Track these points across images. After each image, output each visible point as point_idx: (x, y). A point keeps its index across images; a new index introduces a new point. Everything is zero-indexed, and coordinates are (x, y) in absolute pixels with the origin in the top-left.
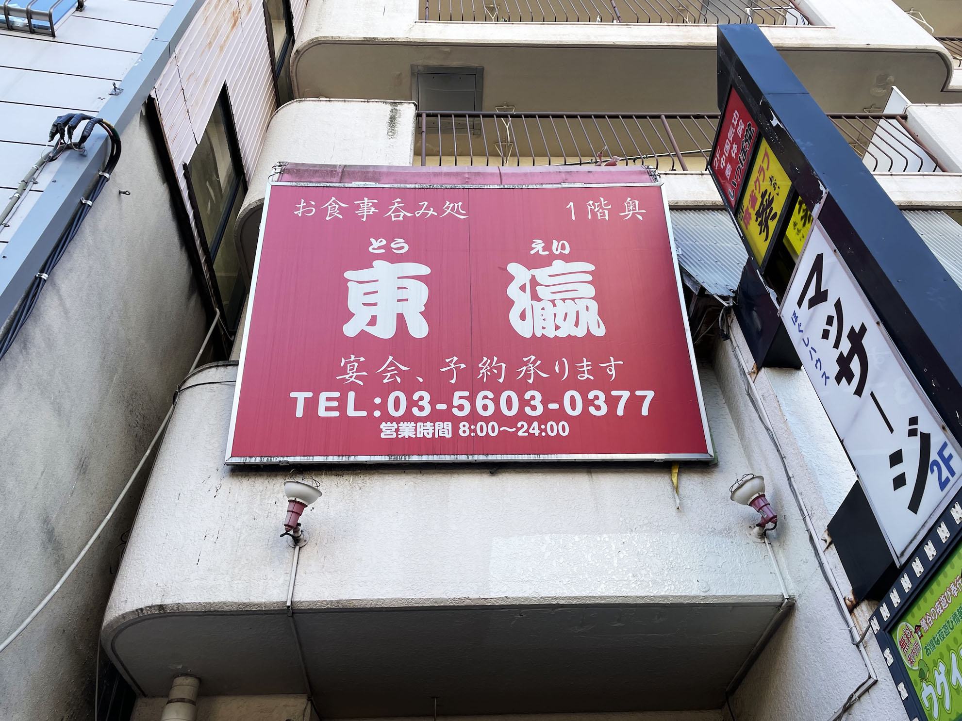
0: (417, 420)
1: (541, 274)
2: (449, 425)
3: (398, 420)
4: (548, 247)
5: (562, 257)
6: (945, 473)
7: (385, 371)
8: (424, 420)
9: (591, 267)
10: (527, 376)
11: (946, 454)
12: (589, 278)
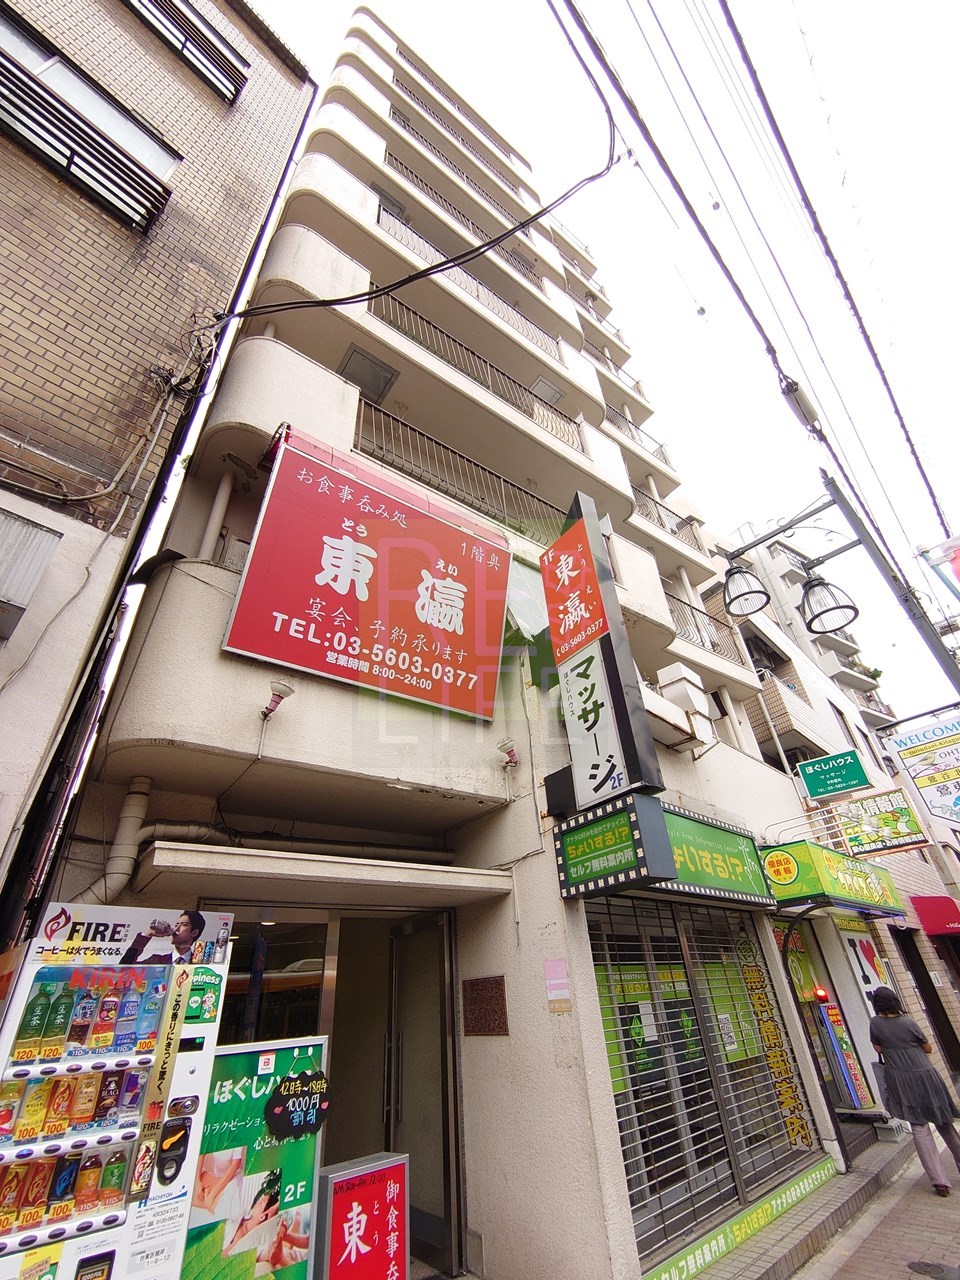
0: (350, 655)
1: (439, 583)
2: (367, 664)
3: (339, 652)
4: (446, 567)
5: (452, 576)
6: (617, 784)
7: (336, 616)
8: (354, 657)
9: (465, 590)
10: (417, 647)
11: (620, 777)
12: (463, 596)
